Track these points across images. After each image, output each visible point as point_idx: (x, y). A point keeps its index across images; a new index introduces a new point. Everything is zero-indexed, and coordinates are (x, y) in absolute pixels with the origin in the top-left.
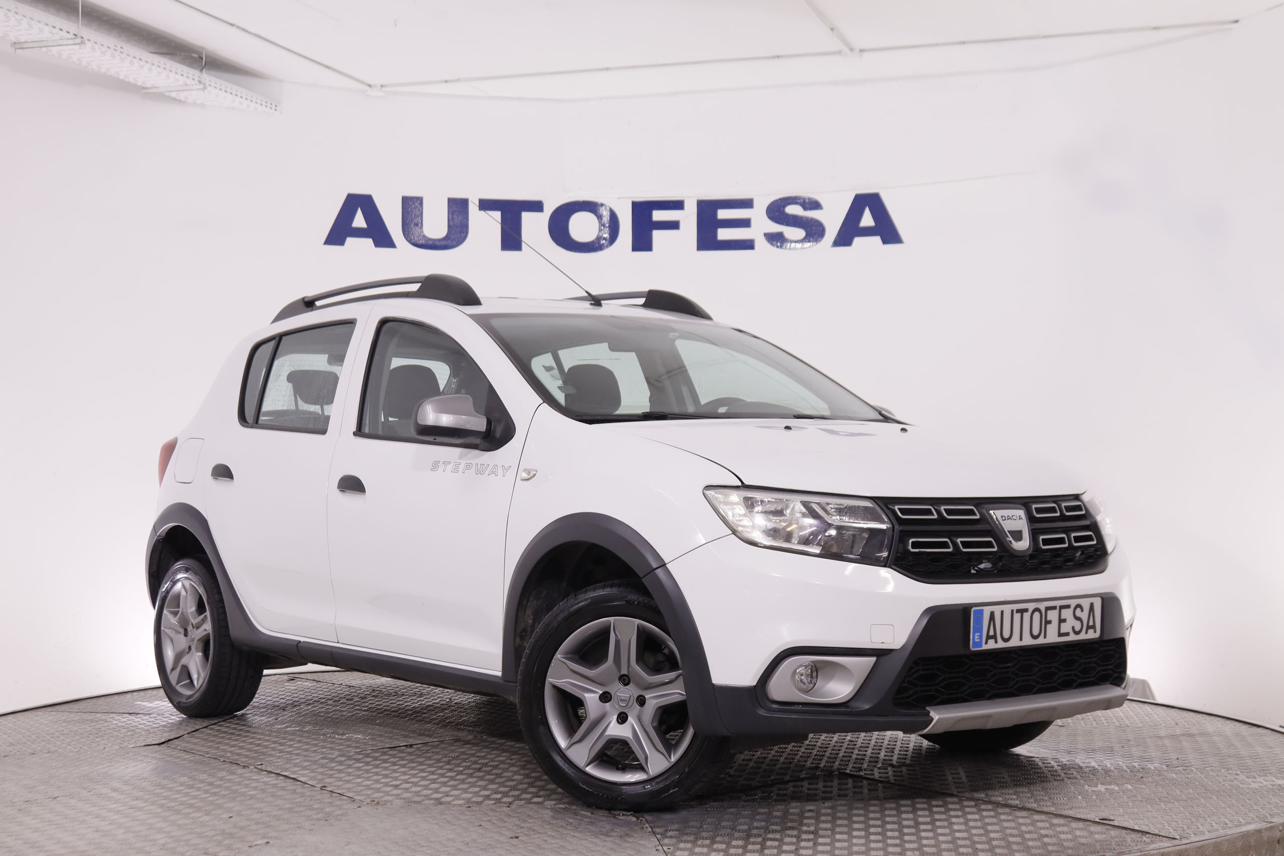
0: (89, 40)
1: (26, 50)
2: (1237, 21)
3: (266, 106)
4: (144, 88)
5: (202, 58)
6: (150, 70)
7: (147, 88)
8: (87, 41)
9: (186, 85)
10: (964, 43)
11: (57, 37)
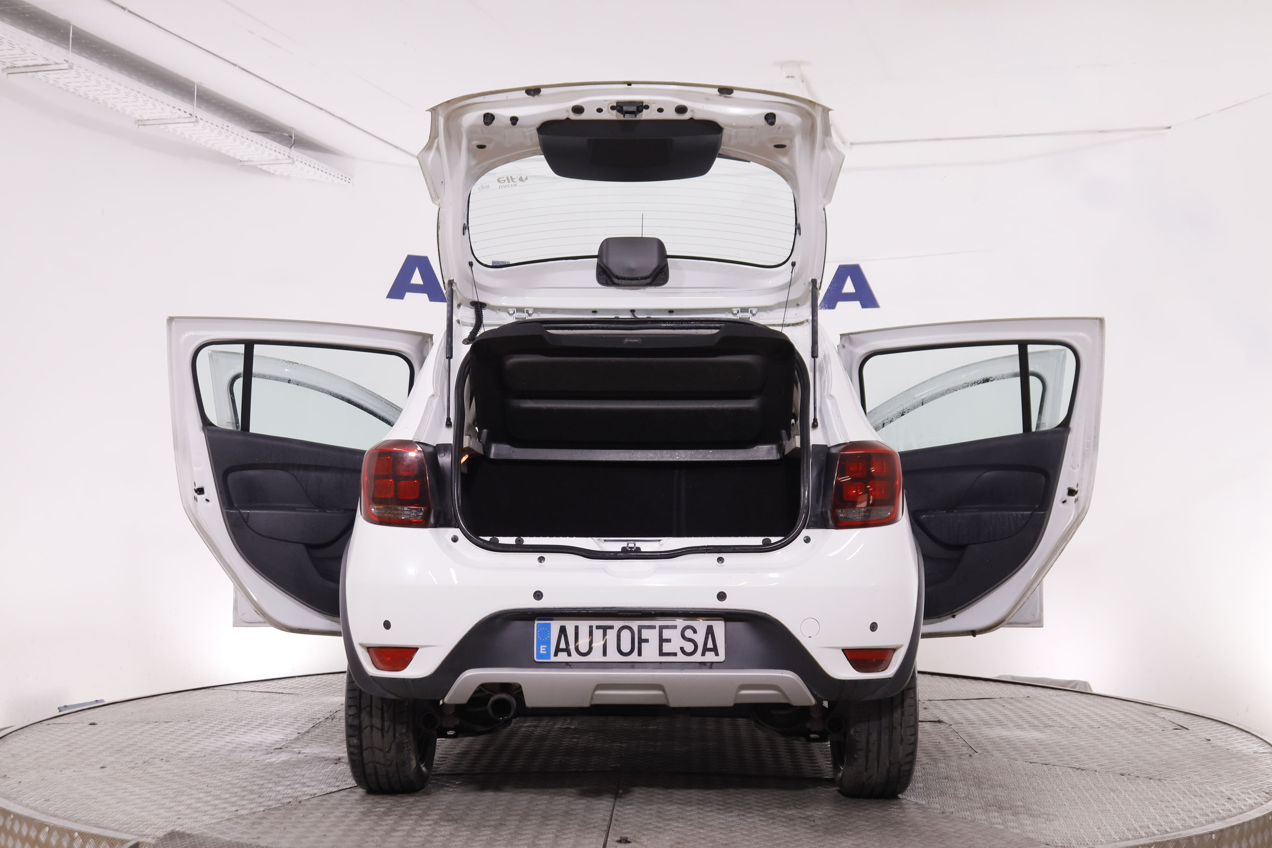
0: (202, 119)
1: (147, 126)
2: (1170, 128)
3: (341, 179)
4: (241, 161)
5: (292, 138)
6: (250, 146)
7: (244, 161)
8: (201, 121)
9: (278, 159)
10: (939, 139)
11: (176, 116)
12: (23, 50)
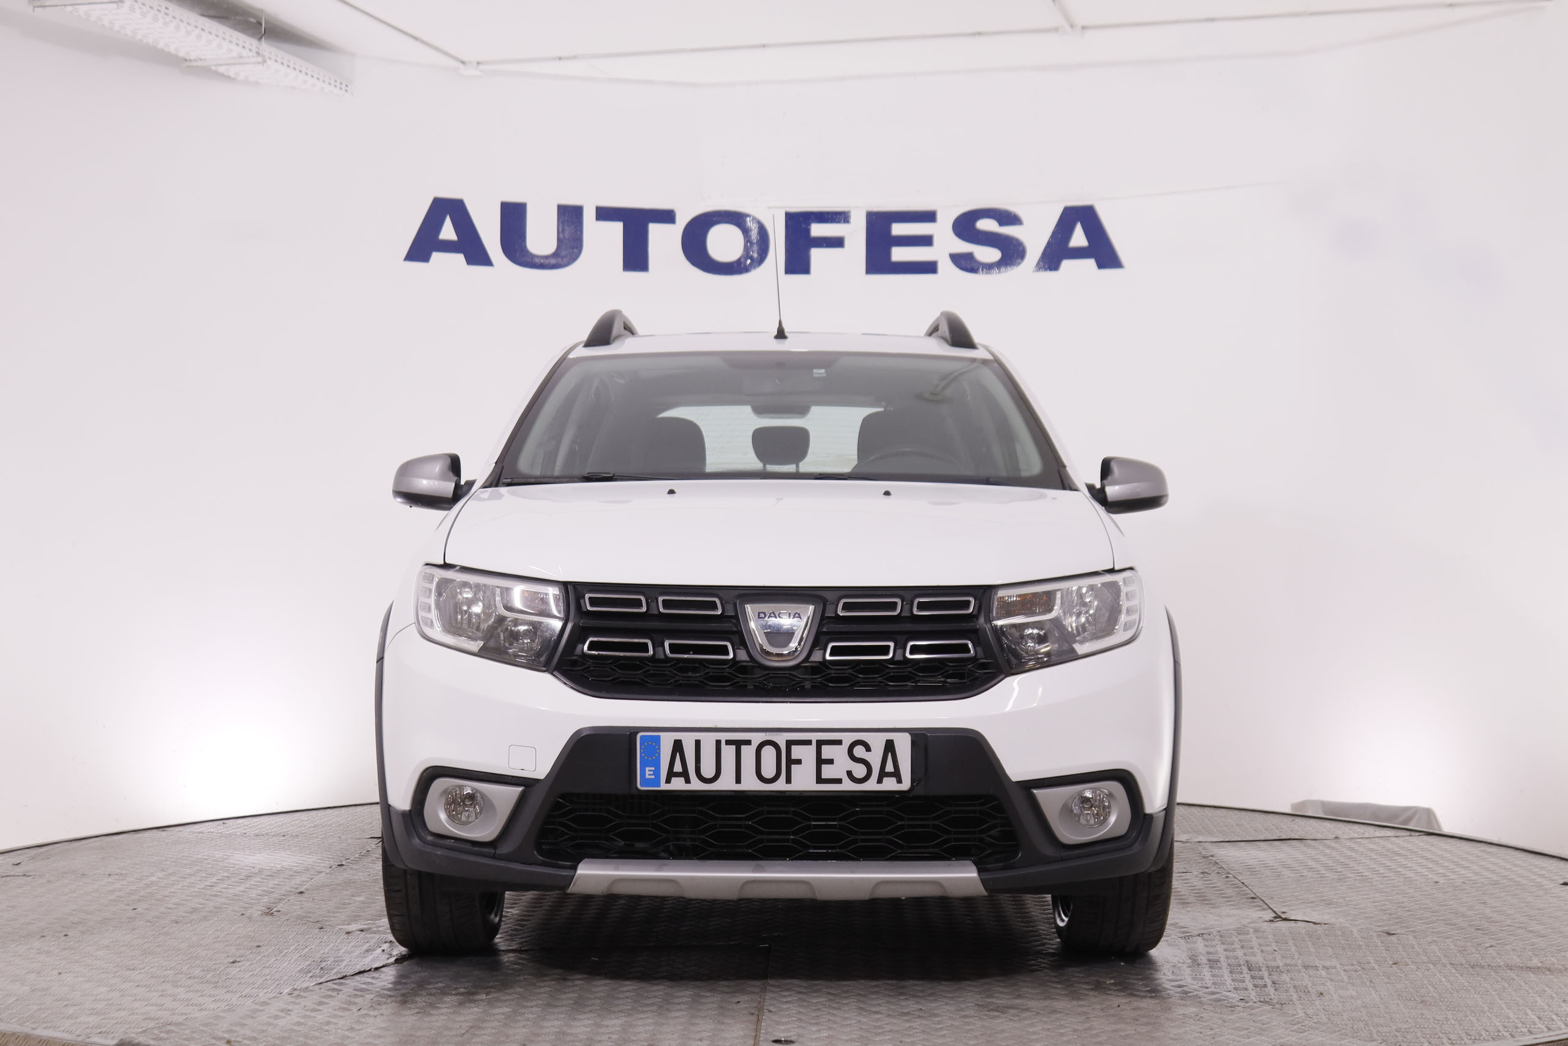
1: (46, 8)
3: (335, 86)
4: (186, 60)
5: (261, 24)
6: (199, 37)
7: (191, 60)
9: (241, 57)
10: (1212, 20)
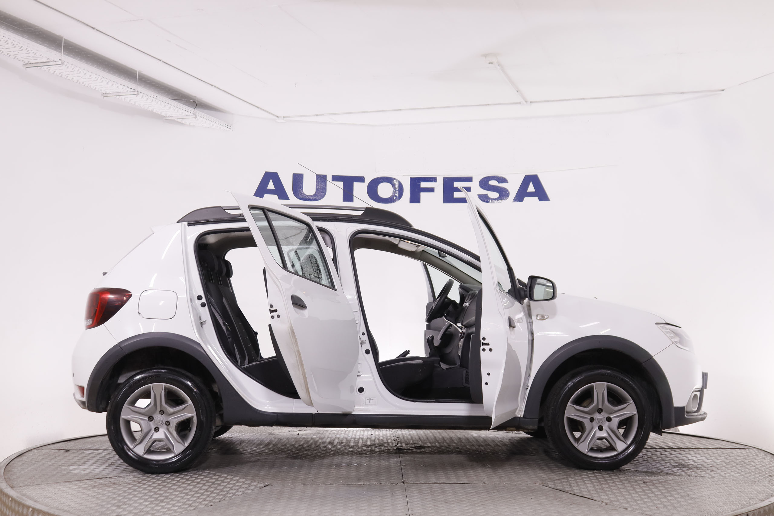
0: (141, 92)
2: (723, 90)
3: (225, 127)
4: (165, 117)
5: (195, 102)
6: (170, 108)
8: (140, 93)
9: (187, 115)
10: (582, 99)
11: (126, 91)
12: (34, 53)
